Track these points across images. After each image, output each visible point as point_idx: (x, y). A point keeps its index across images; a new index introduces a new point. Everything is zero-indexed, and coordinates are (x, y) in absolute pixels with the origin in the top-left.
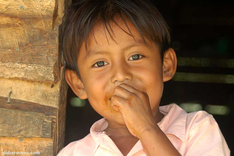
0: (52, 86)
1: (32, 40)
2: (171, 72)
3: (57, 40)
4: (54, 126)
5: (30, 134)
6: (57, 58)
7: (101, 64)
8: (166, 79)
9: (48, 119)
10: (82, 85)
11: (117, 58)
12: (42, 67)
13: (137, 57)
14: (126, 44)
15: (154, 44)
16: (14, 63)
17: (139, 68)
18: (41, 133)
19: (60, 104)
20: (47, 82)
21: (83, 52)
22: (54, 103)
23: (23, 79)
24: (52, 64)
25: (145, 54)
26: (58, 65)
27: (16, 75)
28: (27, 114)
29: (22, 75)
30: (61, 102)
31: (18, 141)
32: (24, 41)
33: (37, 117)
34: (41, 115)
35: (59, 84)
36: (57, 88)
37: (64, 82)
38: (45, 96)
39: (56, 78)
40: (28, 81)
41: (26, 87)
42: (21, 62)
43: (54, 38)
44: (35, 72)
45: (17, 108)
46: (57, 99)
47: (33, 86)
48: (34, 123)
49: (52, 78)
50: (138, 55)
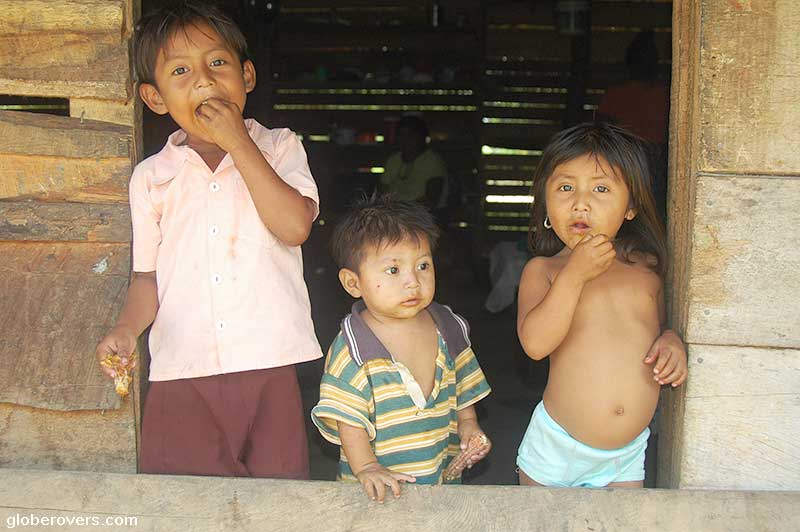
0: (126, 104)
1: (101, 56)
2: (251, 83)
3: (127, 55)
4: (131, 145)
5: (106, 154)
6: (128, 73)
7: (181, 70)
8: (248, 91)
9: (123, 137)
10: (160, 101)
11: (197, 62)
12: (113, 83)
13: (219, 62)
14: (206, 48)
15: (233, 51)
16: (84, 81)
17: (222, 75)
18: (117, 152)
19: (135, 123)
20: (120, 100)
21: (161, 58)
22: (129, 122)
23: (95, 98)
24: (124, 80)
25: (227, 60)
26: (130, 82)
27: (87, 94)
28: (101, 134)
29: (94, 93)
30: (136, 120)
31: (95, 162)
32: (93, 58)
33: (111, 136)
34: (116, 133)
35: (133, 100)
36: (131, 105)
37: (139, 99)
38: (119, 115)
39: (128, 95)
40: (100, 100)
41: (99, 106)
42: (91, 80)
43: (124, 53)
44: (106, 89)
45: (92, 128)
46: (131, 117)
47: (106, 105)
48: (109, 143)
49: (124, 95)
50: (219, 61)
